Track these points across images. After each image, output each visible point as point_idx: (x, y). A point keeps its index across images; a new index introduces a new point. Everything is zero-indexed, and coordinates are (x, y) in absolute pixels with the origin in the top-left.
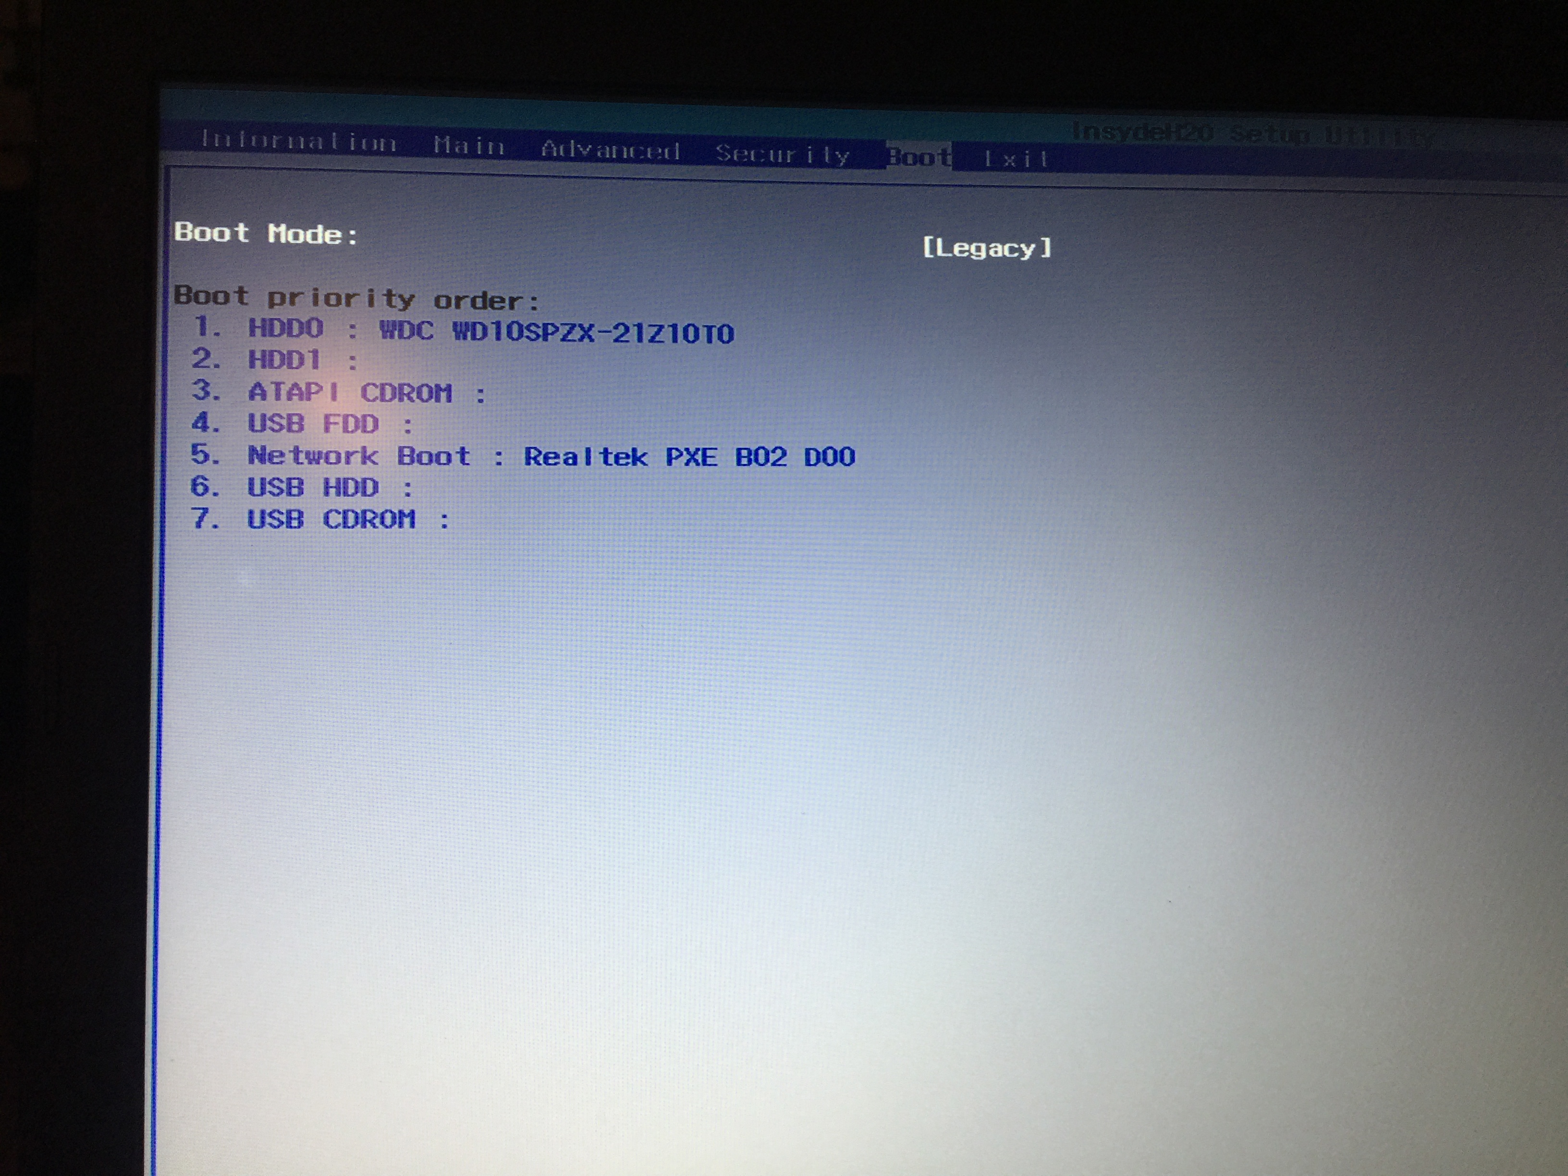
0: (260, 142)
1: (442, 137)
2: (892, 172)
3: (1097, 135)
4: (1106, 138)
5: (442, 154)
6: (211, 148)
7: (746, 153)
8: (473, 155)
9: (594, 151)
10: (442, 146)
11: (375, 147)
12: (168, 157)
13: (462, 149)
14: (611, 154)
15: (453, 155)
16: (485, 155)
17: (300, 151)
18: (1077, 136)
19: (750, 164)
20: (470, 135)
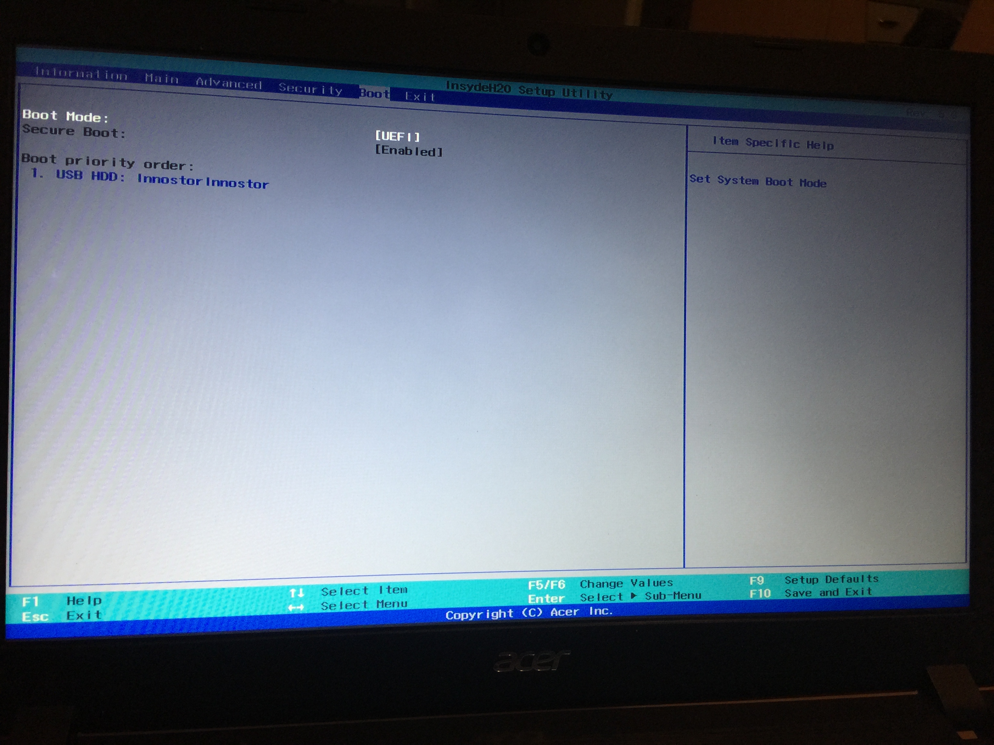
0: (63, 73)
1: (149, 74)
2: (362, 100)
3: (457, 88)
4: (461, 89)
5: (149, 82)
6: (40, 75)
7: (293, 88)
8: (163, 83)
9: (221, 83)
10: (149, 78)
11: (118, 78)
12: (20, 79)
13: (158, 80)
14: (229, 85)
15: (154, 83)
16: (169, 83)
17: (82, 78)
18: (448, 87)
19: (295, 93)
20: (162, 74)
